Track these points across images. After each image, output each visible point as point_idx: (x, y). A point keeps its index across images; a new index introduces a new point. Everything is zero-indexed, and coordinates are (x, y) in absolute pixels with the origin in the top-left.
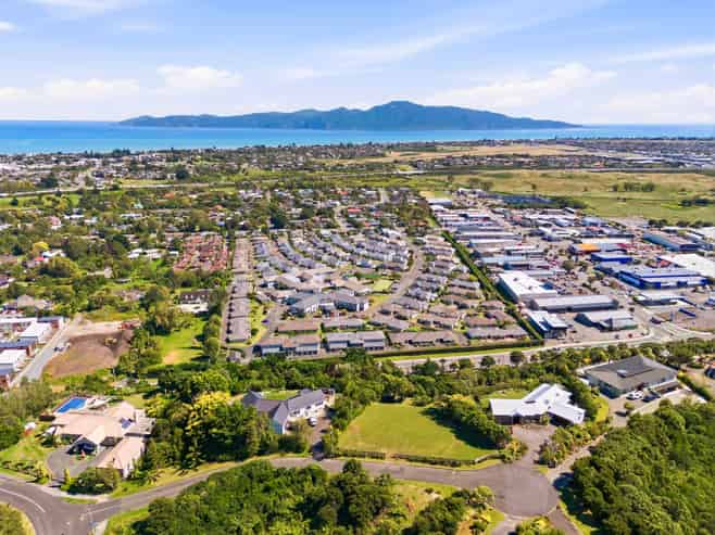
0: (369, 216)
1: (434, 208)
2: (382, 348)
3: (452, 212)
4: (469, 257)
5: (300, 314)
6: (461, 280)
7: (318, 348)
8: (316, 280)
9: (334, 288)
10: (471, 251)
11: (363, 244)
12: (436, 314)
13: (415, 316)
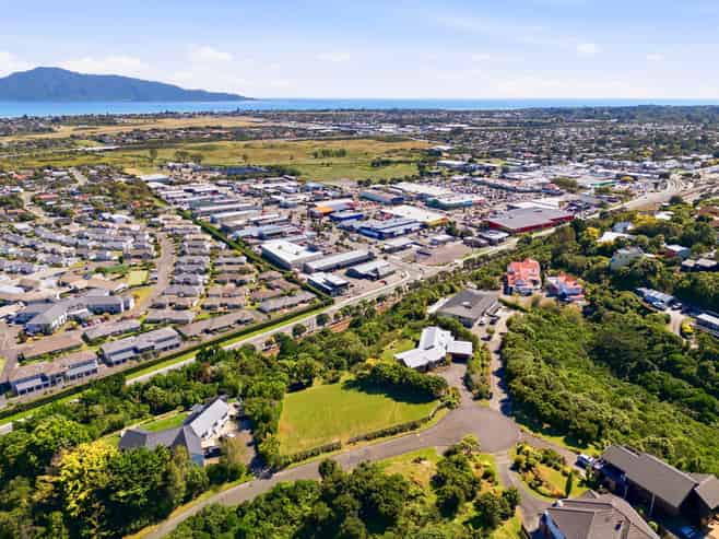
0: (74, 201)
1: (152, 185)
2: (177, 345)
3: (173, 188)
4: (221, 234)
5: (46, 331)
6: (225, 257)
7: (97, 366)
8: (47, 286)
9: (75, 291)
10: (218, 226)
11: (86, 234)
12: (218, 296)
13: (196, 302)
